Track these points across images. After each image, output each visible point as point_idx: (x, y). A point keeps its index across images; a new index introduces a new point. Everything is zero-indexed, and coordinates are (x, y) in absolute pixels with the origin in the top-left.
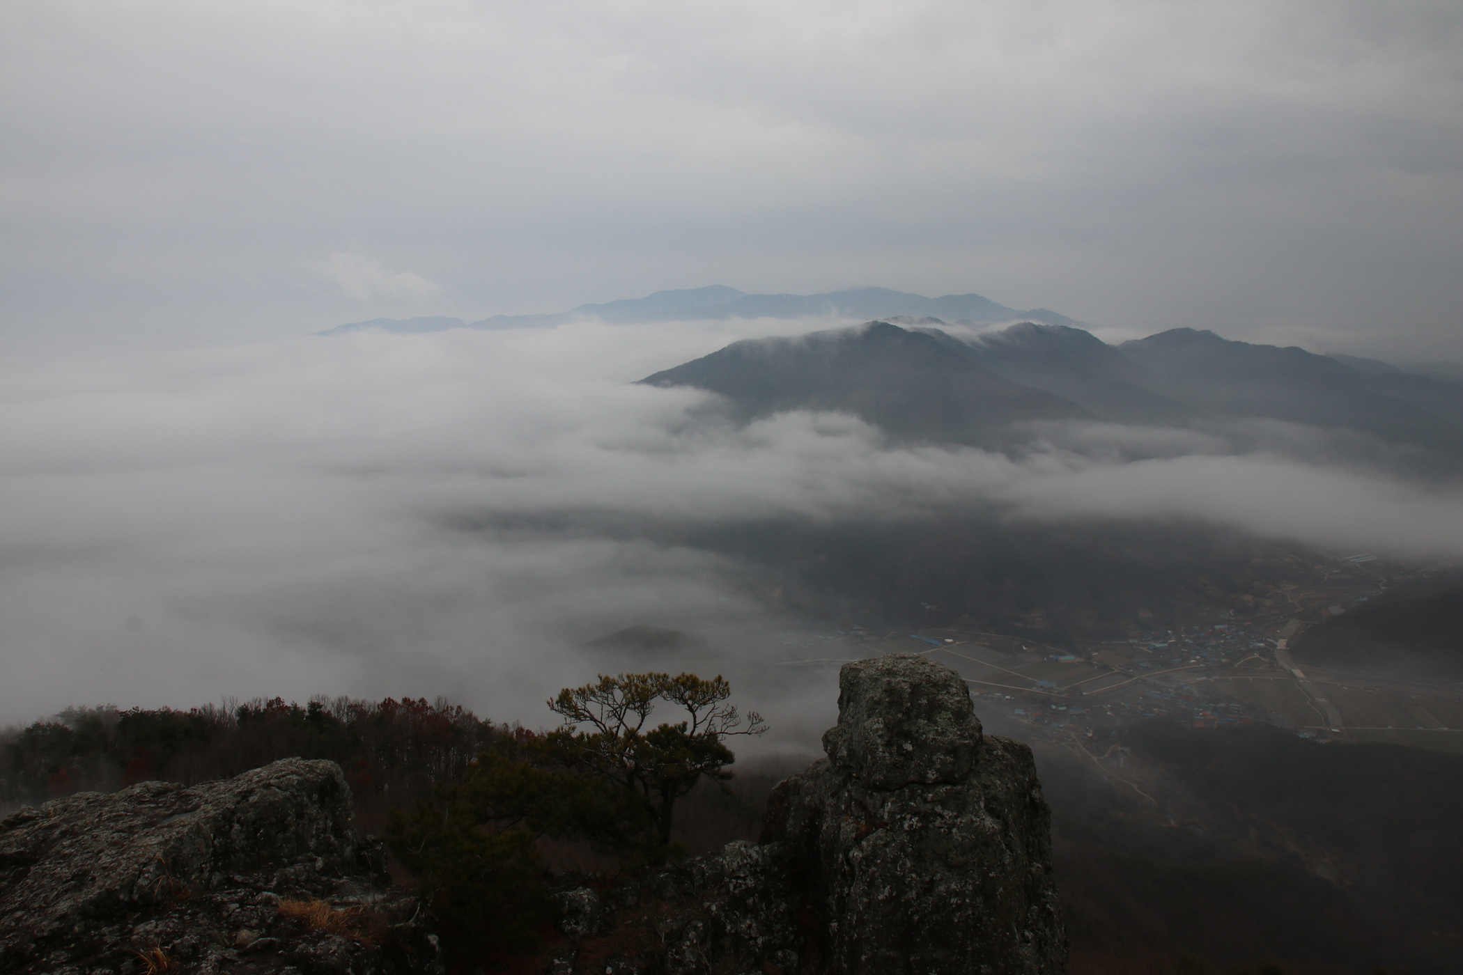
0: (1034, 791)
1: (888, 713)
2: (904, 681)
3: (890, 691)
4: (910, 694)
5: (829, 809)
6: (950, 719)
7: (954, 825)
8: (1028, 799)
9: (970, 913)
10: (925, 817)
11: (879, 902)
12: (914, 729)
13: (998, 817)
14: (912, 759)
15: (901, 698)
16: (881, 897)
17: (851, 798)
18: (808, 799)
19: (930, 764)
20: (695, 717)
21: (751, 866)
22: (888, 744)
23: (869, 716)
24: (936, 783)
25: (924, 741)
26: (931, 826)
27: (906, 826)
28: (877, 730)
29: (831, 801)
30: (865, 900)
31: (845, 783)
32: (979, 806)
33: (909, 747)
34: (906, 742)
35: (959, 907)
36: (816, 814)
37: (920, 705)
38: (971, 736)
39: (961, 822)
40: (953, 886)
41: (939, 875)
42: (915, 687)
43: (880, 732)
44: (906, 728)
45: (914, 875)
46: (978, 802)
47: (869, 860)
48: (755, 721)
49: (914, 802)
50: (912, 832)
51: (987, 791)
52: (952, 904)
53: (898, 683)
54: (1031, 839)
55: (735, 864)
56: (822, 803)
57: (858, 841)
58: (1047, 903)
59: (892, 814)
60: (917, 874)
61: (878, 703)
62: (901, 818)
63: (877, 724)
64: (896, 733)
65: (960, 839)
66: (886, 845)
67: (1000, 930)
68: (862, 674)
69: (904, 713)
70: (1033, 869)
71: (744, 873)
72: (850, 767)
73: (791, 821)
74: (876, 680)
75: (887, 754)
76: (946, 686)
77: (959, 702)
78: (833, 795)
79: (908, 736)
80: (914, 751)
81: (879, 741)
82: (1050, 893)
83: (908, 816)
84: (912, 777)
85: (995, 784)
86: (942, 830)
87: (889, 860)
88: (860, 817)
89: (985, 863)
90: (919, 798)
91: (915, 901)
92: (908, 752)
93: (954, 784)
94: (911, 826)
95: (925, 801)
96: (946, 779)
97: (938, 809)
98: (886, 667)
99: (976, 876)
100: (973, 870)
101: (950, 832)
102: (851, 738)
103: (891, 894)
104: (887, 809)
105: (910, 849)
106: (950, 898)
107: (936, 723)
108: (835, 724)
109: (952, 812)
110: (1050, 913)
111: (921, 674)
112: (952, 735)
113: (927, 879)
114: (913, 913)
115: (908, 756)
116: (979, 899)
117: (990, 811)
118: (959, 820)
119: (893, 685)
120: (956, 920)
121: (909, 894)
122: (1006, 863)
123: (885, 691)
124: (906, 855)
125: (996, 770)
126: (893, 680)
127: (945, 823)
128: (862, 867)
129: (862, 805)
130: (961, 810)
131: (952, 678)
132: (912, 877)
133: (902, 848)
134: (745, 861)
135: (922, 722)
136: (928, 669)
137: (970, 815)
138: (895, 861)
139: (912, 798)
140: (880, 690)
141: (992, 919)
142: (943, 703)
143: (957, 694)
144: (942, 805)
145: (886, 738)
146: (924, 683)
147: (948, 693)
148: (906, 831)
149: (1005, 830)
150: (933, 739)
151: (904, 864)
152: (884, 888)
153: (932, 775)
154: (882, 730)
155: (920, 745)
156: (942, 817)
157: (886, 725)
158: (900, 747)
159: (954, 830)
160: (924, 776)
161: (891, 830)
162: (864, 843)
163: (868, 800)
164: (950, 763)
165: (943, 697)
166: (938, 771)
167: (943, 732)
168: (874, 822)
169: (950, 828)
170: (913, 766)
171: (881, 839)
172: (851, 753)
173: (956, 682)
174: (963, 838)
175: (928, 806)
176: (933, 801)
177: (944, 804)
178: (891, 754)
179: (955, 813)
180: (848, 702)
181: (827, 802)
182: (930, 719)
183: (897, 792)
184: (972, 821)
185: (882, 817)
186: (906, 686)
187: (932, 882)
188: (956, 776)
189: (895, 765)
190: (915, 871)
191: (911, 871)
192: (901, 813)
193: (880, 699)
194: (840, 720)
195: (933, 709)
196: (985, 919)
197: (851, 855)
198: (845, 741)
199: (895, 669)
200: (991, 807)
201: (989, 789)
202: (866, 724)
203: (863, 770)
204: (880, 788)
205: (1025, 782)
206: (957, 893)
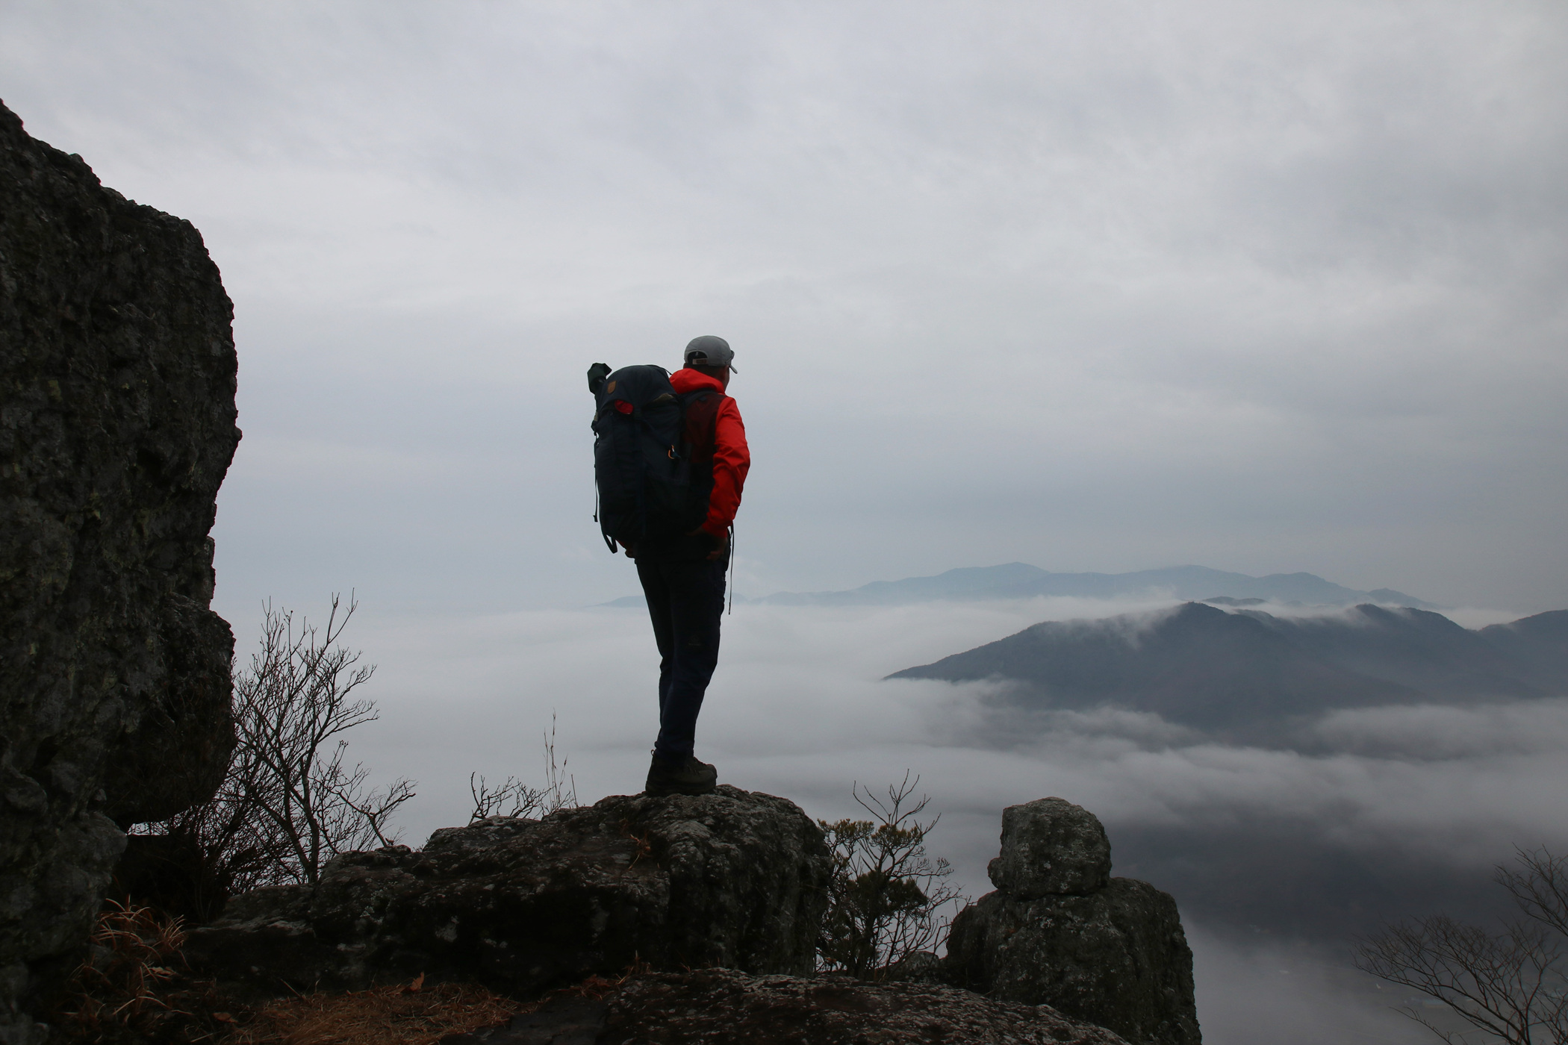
0: (1175, 934)
1: (1033, 839)
2: (1046, 816)
3: (1036, 822)
4: (1050, 825)
5: (991, 924)
6: (1081, 845)
7: (1082, 928)
8: (1168, 938)
9: (1094, 1000)
10: (1059, 920)
11: (1017, 982)
12: (1052, 852)
13: (1125, 931)
14: (1050, 875)
15: (1044, 828)
16: (1019, 979)
17: (1006, 911)
18: (977, 920)
19: (1063, 878)
20: (894, 859)
21: (928, 970)
22: (1032, 863)
23: (1019, 843)
24: (1068, 894)
25: (1060, 861)
26: (1062, 927)
27: (1042, 925)
28: (1024, 852)
29: (993, 918)
30: (1007, 981)
31: (1003, 902)
32: (1104, 916)
33: (1048, 866)
34: (1046, 862)
35: (1084, 995)
36: (983, 929)
37: (1059, 834)
38: (1097, 859)
39: (1087, 927)
40: (1080, 977)
41: (1068, 967)
42: (1055, 822)
43: (1026, 854)
44: (1046, 851)
45: (1047, 965)
46: (1103, 912)
47: (1012, 950)
48: (943, 866)
49: (1050, 908)
50: (1046, 930)
51: (1116, 911)
52: (1079, 991)
53: (1042, 816)
54: (1169, 971)
55: (915, 965)
56: (987, 921)
57: (1006, 939)
58: (1178, 1022)
59: (1032, 916)
60: (1050, 964)
61: (1026, 831)
62: (1039, 919)
63: (1025, 848)
64: (1039, 855)
65: (1086, 940)
66: (1026, 940)
68: (1016, 811)
69: (1045, 840)
70: (1166, 992)
72: (1005, 886)
73: (965, 942)
74: (1025, 814)
75: (1030, 871)
76: (1080, 821)
77: (1089, 833)
78: (995, 913)
79: (1048, 857)
80: (1052, 869)
81: (1025, 860)
82: (1184, 1016)
83: (1044, 918)
84: (1049, 889)
85: (1124, 907)
86: (1072, 931)
87: (1027, 950)
88: (1011, 924)
89: (1108, 962)
90: (1054, 905)
91: (1048, 985)
92: (1047, 870)
93: (1083, 896)
94: (1046, 925)
95: (1059, 907)
96: (1075, 891)
97: (1069, 914)
98: (1034, 805)
99: (1099, 971)
100: (1097, 966)
101: (1079, 933)
102: (1007, 863)
103: (1028, 977)
104: (1029, 913)
105: (1044, 944)
106: (1077, 987)
107: (1070, 848)
108: (998, 856)
109: (1080, 918)
110: (1180, 1030)
111: (1062, 811)
112: (1082, 856)
113: (1059, 970)
115: (1047, 872)
116: (1102, 990)
117: (1118, 926)
118: (1086, 925)
119: (1038, 817)
120: (1081, 1005)
121: (1043, 979)
122: (1126, 964)
123: (1031, 822)
124: (1041, 948)
125: (1128, 898)
126: (1038, 815)
127: (1074, 926)
128: (1007, 957)
129: (1012, 914)
130: (1089, 916)
131: (1087, 816)
132: (1045, 966)
133: (1038, 942)
134: (923, 965)
135: (1060, 847)
136: (1067, 808)
137: (1095, 922)
138: (1032, 951)
139: (1049, 904)
140: (1028, 822)
141: (1112, 1007)
142: (1076, 833)
143: (1089, 828)
144: (1072, 911)
145: (1031, 859)
146: (1063, 818)
147: (1082, 826)
148: (1042, 929)
149: (1130, 942)
150: (1067, 859)
151: (1039, 955)
152: (1022, 972)
153: (1064, 887)
154: (1028, 852)
155: (1057, 864)
156: (1072, 920)
157: (1032, 849)
158: (1041, 866)
159: (1082, 933)
160: (1058, 888)
161: (1031, 928)
162: (1010, 939)
163: (1018, 910)
164: (1079, 877)
165: (1078, 829)
166: (1069, 883)
167: (1075, 855)
168: (1019, 923)
169: (1078, 930)
170: (1050, 880)
171: (1023, 935)
172: (1006, 873)
173: (1090, 820)
174: (1088, 938)
175: (1061, 911)
176: (1064, 907)
177: (1074, 910)
178: (1034, 871)
179: (1083, 919)
180: (1007, 835)
181: (990, 919)
182: (1066, 845)
183: (1037, 901)
184: (1097, 926)
185: (1026, 920)
186: (1046, 818)
187: (1062, 972)
188: (1084, 889)
189: (1036, 879)
190: (1048, 962)
191: (1045, 961)
192: (1038, 916)
193: (1027, 829)
194: (1002, 852)
195: (1068, 838)
196: (1106, 1006)
197: (999, 949)
198: (1002, 866)
199: (1041, 807)
200: (1117, 920)
201: (1116, 908)
202: (1016, 848)
203: (1014, 886)
204: (1026, 898)
205: (1163, 922)
206: (1083, 984)
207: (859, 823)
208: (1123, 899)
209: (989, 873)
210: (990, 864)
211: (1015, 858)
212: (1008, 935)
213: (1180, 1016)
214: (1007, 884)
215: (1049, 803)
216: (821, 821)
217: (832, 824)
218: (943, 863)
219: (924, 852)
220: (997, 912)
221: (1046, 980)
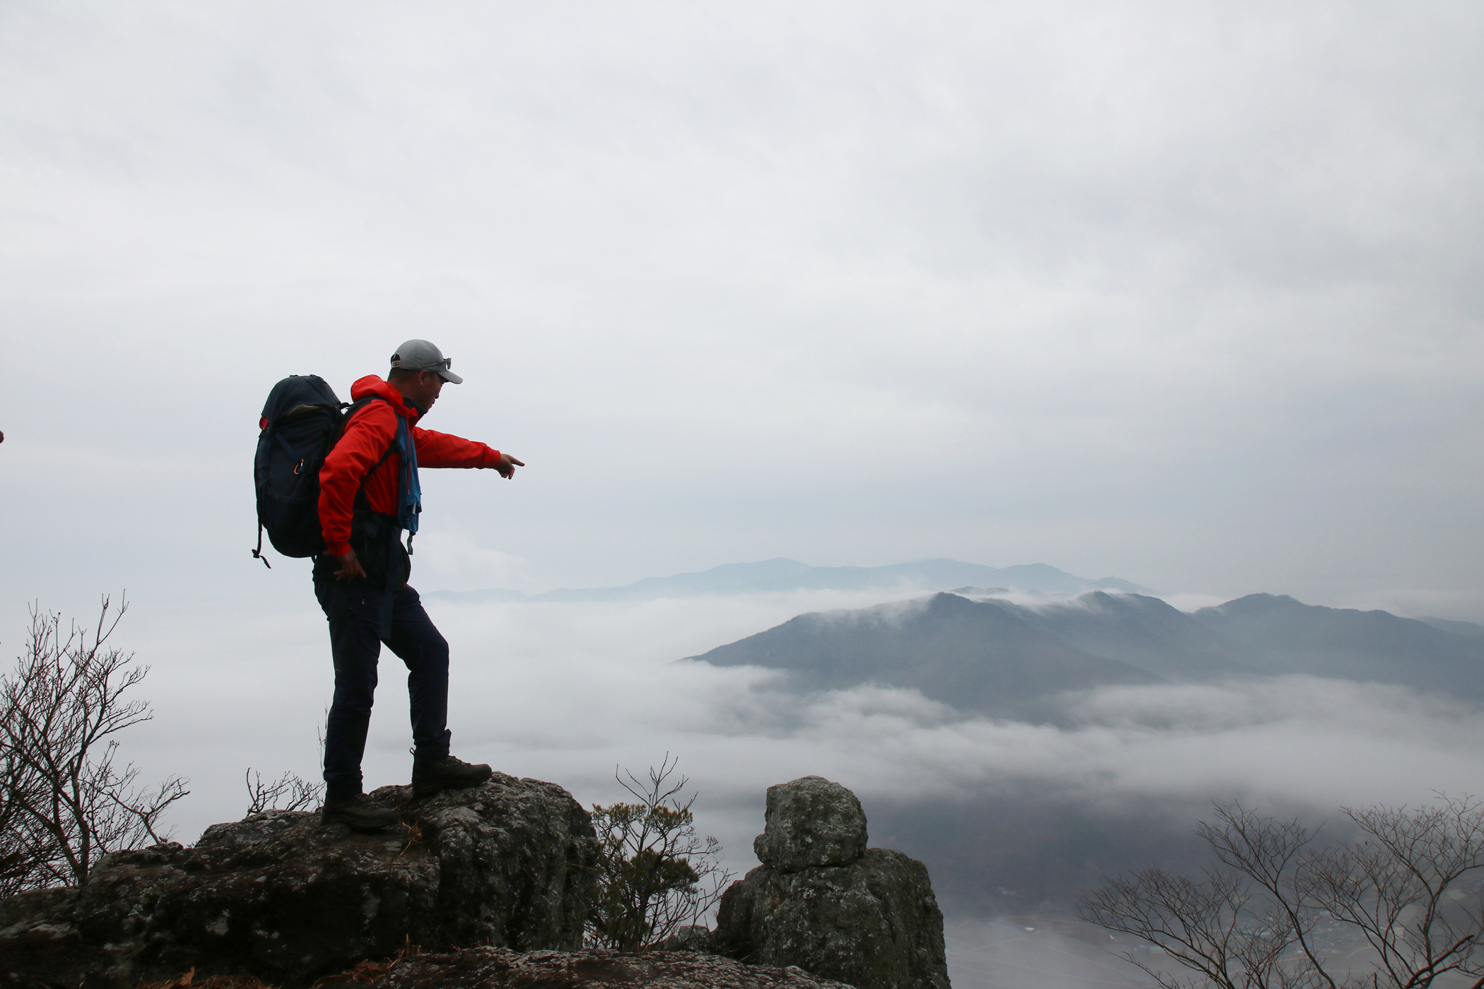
0: (927, 898)
1: (795, 816)
2: (807, 793)
3: (797, 800)
4: (811, 802)
5: (757, 896)
6: (839, 819)
7: (841, 897)
8: (920, 902)
9: (854, 963)
10: (820, 890)
11: (783, 950)
12: (813, 827)
13: (881, 898)
14: (811, 848)
15: (805, 805)
16: (784, 947)
17: (772, 884)
18: (745, 894)
19: (823, 851)
20: (666, 840)
21: (700, 942)
22: (794, 838)
23: (782, 819)
24: (827, 865)
25: (821, 835)
26: (824, 896)
27: (805, 896)
28: (787, 828)
29: (759, 891)
30: (773, 949)
31: (769, 876)
32: (862, 885)
33: (809, 840)
34: (808, 836)
35: (845, 959)
36: (751, 902)
37: (819, 810)
38: (854, 832)
39: (847, 895)
40: (841, 942)
41: (830, 934)
42: (815, 799)
43: (789, 830)
44: (807, 826)
45: (810, 932)
46: (860, 881)
47: (777, 920)
48: (712, 844)
49: (812, 879)
50: (809, 900)
51: (873, 880)
52: (840, 956)
53: (803, 794)
54: (922, 933)
56: (754, 894)
57: (771, 911)
58: (931, 980)
59: (795, 888)
60: (813, 932)
61: (788, 809)
62: (802, 890)
63: (787, 824)
64: (801, 830)
65: (846, 907)
66: (790, 910)
67: (877, 978)
68: (779, 790)
69: (806, 816)
70: (919, 952)
71: (694, 947)
72: (770, 860)
73: (734, 914)
74: (788, 793)
75: (793, 845)
76: (838, 797)
77: (846, 808)
78: (761, 886)
79: (809, 832)
80: (813, 842)
81: (788, 835)
82: (936, 974)
83: (807, 889)
84: (811, 862)
85: (880, 875)
86: (832, 900)
87: (791, 920)
88: (776, 896)
89: (866, 927)
90: (815, 876)
91: (811, 952)
92: (809, 844)
93: (843, 867)
94: (808, 895)
95: (820, 878)
96: (835, 862)
97: (829, 884)
98: (796, 784)
99: (858, 936)
100: (856, 931)
101: (839, 902)
102: (772, 839)
103: (792, 945)
104: (792, 885)
105: (807, 913)
106: (838, 952)
107: (829, 823)
108: (763, 832)
109: (840, 887)
110: (932, 987)
111: (821, 789)
112: (841, 829)
113: (821, 937)
114: (809, 961)
115: (809, 846)
116: (861, 954)
117: (875, 894)
118: (845, 893)
119: (799, 795)
120: (842, 968)
121: (806, 946)
122: (883, 928)
123: (793, 800)
124: (805, 917)
125: (883, 866)
126: (800, 793)
127: (835, 895)
128: (773, 927)
129: (777, 887)
130: (847, 885)
131: (845, 792)
132: (809, 934)
133: (801, 911)
134: (696, 938)
135: (820, 822)
136: (826, 786)
137: (854, 890)
138: (795, 921)
139: (811, 876)
140: (790, 800)
141: (871, 968)
142: (835, 808)
143: (847, 803)
144: (832, 882)
145: (793, 834)
146: (822, 795)
147: (840, 802)
148: (805, 899)
149: (886, 908)
150: (826, 833)
151: (803, 924)
152: (787, 940)
153: (824, 859)
154: (790, 828)
155: (817, 838)
156: (832, 890)
157: (794, 824)
158: (803, 840)
159: (842, 901)
160: (819, 860)
161: (795, 899)
162: (775, 910)
163: (782, 883)
164: (838, 850)
165: (836, 804)
166: (829, 855)
167: (834, 829)
168: (783, 895)
169: (839, 899)
170: (812, 853)
171: (787, 905)
172: (771, 849)
173: (847, 796)
174: (848, 906)
175: (822, 882)
176: (825, 878)
177: (833, 880)
178: (796, 845)
179: (842, 888)
180: (771, 813)
181: (757, 892)
182: (826, 820)
183: (800, 873)
184: (855, 894)
185: (789, 892)
186: (807, 796)
187: (824, 938)
188: (843, 860)
189: (799, 853)
190: (811, 930)
191: (808, 929)
192: (801, 887)
193: (790, 806)
194: (766, 829)
195: (826, 815)
196: (865, 968)
197: (765, 919)
198: (767, 841)
199: (802, 785)
200: (874, 888)
201: (873, 877)
202: (780, 825)
203: (778, 860)
204: (789, 871)
205: (916, 887)
206: (843, 948)
207: (633, 807)
208: (880, 868)
209: (755, 849)
210: (756, 841)
211: (779, 834)
212: (774, 907)
213: (932, 973)
214: (771, 858)
215: (809, 781)
216: (596, 805)
217: (607, 808)
218: (712, 841)
219: (694, 832)
220: (763, 886)
221: (810, 947)
